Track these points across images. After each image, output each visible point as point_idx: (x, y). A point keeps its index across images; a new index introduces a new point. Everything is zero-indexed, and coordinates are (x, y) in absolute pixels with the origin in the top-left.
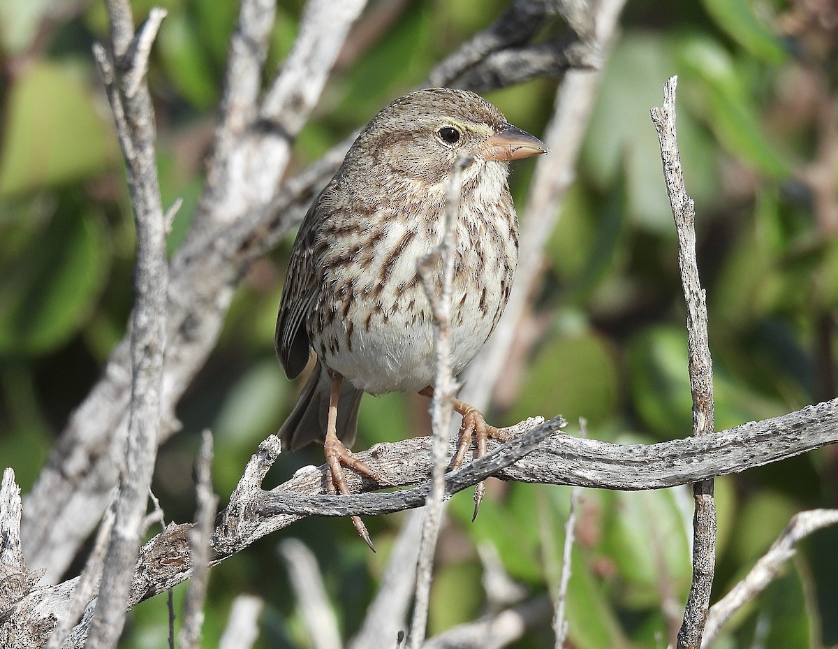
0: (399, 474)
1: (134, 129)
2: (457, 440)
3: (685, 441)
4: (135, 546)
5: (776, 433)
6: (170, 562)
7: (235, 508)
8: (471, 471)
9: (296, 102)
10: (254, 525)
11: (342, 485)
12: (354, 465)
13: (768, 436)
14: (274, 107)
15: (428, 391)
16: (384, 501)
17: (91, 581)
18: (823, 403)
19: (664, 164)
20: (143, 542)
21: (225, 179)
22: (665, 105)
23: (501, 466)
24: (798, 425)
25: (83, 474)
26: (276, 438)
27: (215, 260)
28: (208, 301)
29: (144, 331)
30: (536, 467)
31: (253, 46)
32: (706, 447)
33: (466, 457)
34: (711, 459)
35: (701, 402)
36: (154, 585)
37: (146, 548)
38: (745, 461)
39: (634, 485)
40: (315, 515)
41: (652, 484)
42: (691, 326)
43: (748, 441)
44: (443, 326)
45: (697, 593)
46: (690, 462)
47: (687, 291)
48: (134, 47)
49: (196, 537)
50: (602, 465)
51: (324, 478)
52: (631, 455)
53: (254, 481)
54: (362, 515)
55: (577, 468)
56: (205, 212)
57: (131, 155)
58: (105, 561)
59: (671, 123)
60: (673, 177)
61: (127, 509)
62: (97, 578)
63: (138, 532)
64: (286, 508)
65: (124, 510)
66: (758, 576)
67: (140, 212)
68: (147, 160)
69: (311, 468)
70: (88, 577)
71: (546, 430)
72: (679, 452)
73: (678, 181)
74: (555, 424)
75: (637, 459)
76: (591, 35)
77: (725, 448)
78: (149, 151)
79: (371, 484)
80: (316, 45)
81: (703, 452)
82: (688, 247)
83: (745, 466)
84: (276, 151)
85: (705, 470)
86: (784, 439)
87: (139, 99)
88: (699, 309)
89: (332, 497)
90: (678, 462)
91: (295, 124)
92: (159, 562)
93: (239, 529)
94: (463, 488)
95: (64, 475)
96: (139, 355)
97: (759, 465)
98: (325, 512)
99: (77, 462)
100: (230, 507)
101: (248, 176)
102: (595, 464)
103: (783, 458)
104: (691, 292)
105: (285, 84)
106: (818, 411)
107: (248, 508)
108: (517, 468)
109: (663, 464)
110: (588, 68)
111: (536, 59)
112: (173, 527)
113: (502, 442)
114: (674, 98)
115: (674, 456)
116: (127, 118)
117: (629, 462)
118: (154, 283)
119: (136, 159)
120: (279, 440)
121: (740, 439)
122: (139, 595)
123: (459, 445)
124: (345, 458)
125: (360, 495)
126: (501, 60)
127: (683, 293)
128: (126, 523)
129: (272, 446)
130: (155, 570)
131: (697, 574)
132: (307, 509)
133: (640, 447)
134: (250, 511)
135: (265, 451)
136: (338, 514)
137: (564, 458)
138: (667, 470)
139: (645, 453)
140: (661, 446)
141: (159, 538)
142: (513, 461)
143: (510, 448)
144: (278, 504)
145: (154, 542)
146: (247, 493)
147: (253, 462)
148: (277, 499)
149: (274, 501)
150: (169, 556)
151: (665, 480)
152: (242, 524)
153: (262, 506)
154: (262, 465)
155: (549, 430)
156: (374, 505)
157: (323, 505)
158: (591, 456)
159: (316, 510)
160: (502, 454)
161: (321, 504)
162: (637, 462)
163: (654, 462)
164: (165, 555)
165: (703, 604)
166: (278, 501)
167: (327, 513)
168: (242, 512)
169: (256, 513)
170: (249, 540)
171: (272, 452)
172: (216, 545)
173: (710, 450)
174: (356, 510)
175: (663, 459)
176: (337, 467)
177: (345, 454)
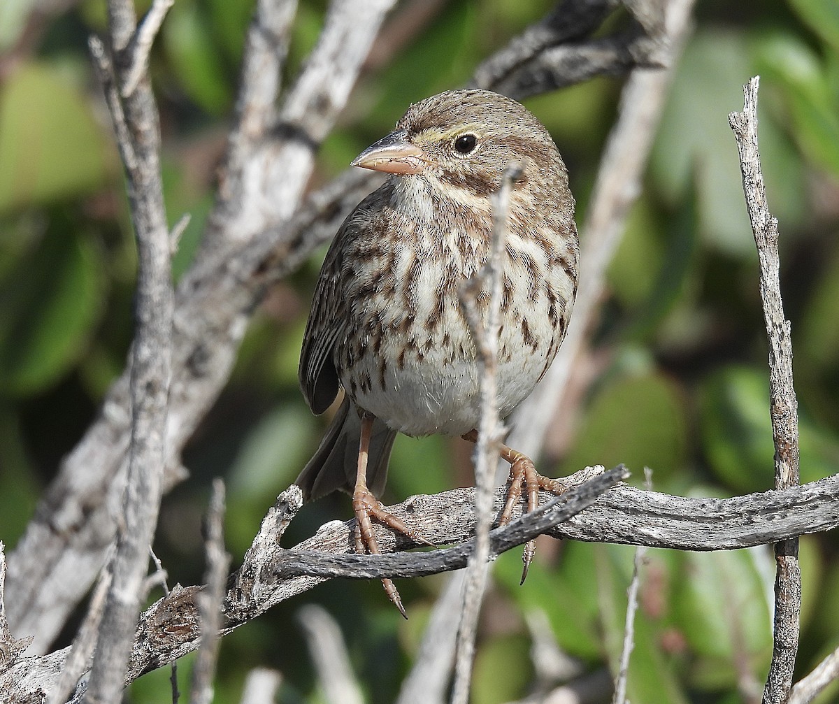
0: (437, 530)
1: (135, 134)
3: (766, 494)
4: (135, 612)
6: (175, 630)
7: (250, 569)
8: (520, 528)
9: (321, 103)
10: (271, 588)
11: (373, 543)
12: (387, 520)
14: (296, 109)
15: (472, 435)
16: (420, 562)
17: (84, 651)
19: (744, 177)
20: (144, 606)
21: (239, 192)
22: (745, 109)
23: (554, 522)
25: (76, 528)
27: (227, 284)
28: (219, 332)
29: (146, 365)
30: (595, 524)
31: (272, 40)
32: (789, 501)
33: (514, 511)
34: (795, 516)
35: (785, 450)
36: (156, 656)
37: (148, 614)
38: (834, 517)
39: (708, 544)
40: (340, 577)
41: (728, 543)
42: (774, 363)
44: (488, 361)
45: (778, 669)
46: (772, 518)
47: (769, 323)
48: (134, 40)
49: (205, 601)
50: (670, 522)
51: (352, 535)
52: (704, 510)
53: (273, 537)
54: (394, 577)
55: (642, 524)
56: (217, 229)
57: (132, 164)
58: (100, 628)
59: (752, 130)
60: (754, 192)
61: (125, 569)
62: (91, 649)
63: (138, 595)
64: (309, 568)
65: (121, 570)
67: (142, 229)
68: (150, 169)
69: (336, 523)
70: (80, 647)
71: (606, 481)
72: (759, 507)
73: (760, 198)
74: (616, 474)
75: (711, 515)
76: (659, 28)
77: (812, 503)
78: (153, 159)
79: (405, 543)
80: (344, 39)
81: (786, 507)
82: (770, 273)
83: (834, 523)
84: (298, 160)
85: (788, 528)
87: (141, 99)
88: (783, 343)
90: (758, 518)
91: (320, 129)
92: (163, 630)
93: (254, 592)
94: (511, 547)
95: (54, 530)
96: (140, 393)
98: (353, 574)
99: (68, 515)
100: (244, 568)
101: (266, 188)
102: (662, 520)
104: (774, 324)
105: (309, 84)
107: (265, 568)
108: (573, 524)
109: (740, 520)
110: (657, 66)
111: (596, 56)
112: (178, 590)
113: (556, 494)
114: (756, 102)
115: (753, 512)
116: (128, 122)
117: (702, 519)
118: (157, 310)
119: (138, 168)
121: (829, 492)
122: (139, 666)
123: (507, 498)
124: (376, 511)
125: (393, 555)
126: (556, 56)
127: (765, 325)
128: (124, 585)
129: (293, 498)
130: (158, 639)
131: (779, 647)
132: (332, 570)
133: (714, 501)
134: (267, 572)
135: (284, 503)
136: (368, 575)
137: (627, 513)
138: (745, 527)
139: (720, 507)
140: (737, 499)
141: (163, 603)
142: (568, 516)
143: (565, 502)
144: (298, 565)
145: (156, 608)
146: (263, 551)
147: (270, 516)
148: (298, 558)
149: (294, 560)
150: (174, 622)
151: (743, 539)
152: (257, 586)
153: (281, 566)
154: (280, 520)
155: (610, 481)
156: (408, 565)
157: (351, 565)
158: (658, 511)
159: (342, 571)
160: (556, 508)
161: (349, 564)
162: (710, 518)
163: (730, 518)
164: (170, 621)
165: (785, 680)
166: (299, 561)
167: (355, 574)
168: (258, 573)
169: (274, 574)
170: (266, 606)
171: (292, 504)
172: (228, 610)
173: (794, 504)
174: (388, 572)
175: (741, 515)
176: (367, 522)
177: (376, 508)
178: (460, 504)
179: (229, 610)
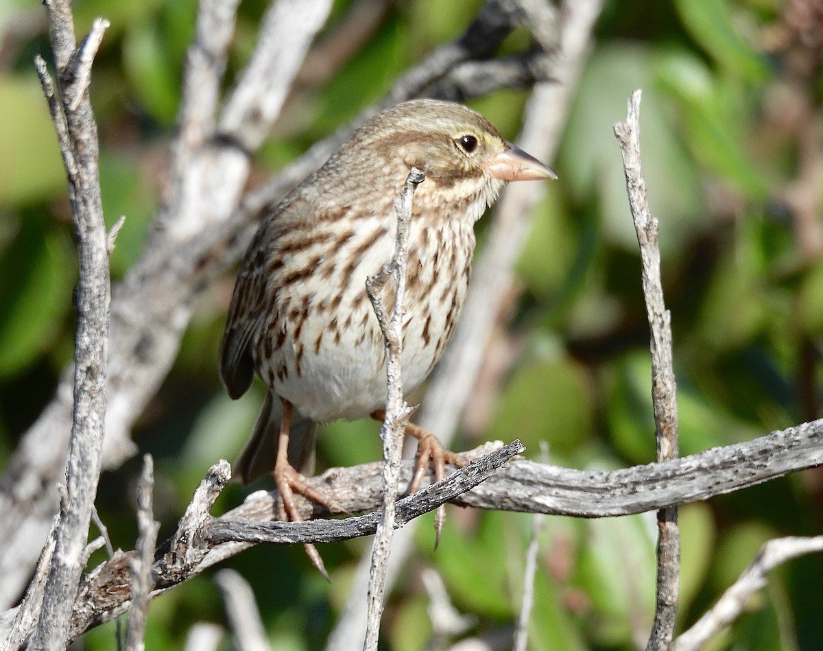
0: (353, 500)
1: (76, 143)
2: (413, 465)
3: (648, 467)
4: (77, 574)
5: (742, 459)
6: (116, 590)
7: (183, 535)
8: (426, 498)
9: (255, 116)
10: (203, 552)
11: (294, 512)
12: (306, 491)
13: (734, 462)
14: (232, 121)
16: (336, 528)
17: (32, 610)
18: (790, 428)
19: (628, 181)
20: (87, 570)
21: (181, 194)
22: (629, 120)
23: (456, 492)
24: (765, 452)
25: (35, 498)
26: (226, 462)
27: (170, 279)
28: (163, 321)
29: (87, 351)
30: (494, 493)
31: (210, 57)
32: (669, 473)
33: (423, 483)
34: (675, 486)
35: (665, 427)
36: (100, 614)
37: (91, 576)
38: (710, 488)
39: (596, 512)
40: (265, 542)
41: (614, 511)
42: (655, 349)
43: (714, 467)
44: (394, 348)
45: (660, 624)
46: (654, 488)
47: (651, 313)
48: (76, 58)
49: (137, 564)
50: (562, 492)
51: (276, 505)
52: (592, 481)
53: (204, 507)
54: (313, 542)
55: (537, 495)
56: (160, 229)
57: (74, 171)
58: (46, 589)
59: (634, 139)
60: (635, 195)
61: (68, 536)
62: (38, 608)
63: (79, 559)
64: (236, 535)
65: (64, 536)
66: (727, 607)
67: (82, 229)
68: (90, 175)
69: (262, 494)
70: (29, 606)
71: (503, 455)
72: (641, 478)
73: (642, 199)
74: (512, 449)
75: (599, 486)
76: (557, 48)
77: (689, 475)
78: (92, 166)
79: (321, 511)
80: (275, 58)
81: (666, 478)
82: (651, 267)
83: (710, 493)
84: (234, 167)
85: (669, 497)
86: (751, 466)
87: (82, 112)
88: (663, 331)
89: (283, 524)
90: (641, 489)
91: (253, 138)
92: (105, 591)
93: (187, 555)
94: (418, 515)
95: (15, 501)
96: (81, 377)
97: (725, 492)
98: (276, 540)
99: (28, 486)
100: (179, 533)
101: (206, 191)
102: (554, 491)
103: (749, 485)
104: (655, 314)
106: (785, 437)
107: (198, 533)
108: (474, 494)
109: (625, 491)
110: (554, 81)
111: (501, 72)
112: (119, 554)
113: (458, 467)
114: (638, 113)
115: (636, 483)
116: (70, 132)
117: (590, 489)
118: (96, 302)
119: (78, 174)
120: (229, 465)
121: (705, 465)
122: (83, 625)
123: (415, 470)
124: (297, 484)
125: (312, 522)
126: (466, 73)
127: (646, 314)
128: (67, 550)
129: (222, 471)
130: (101, 598)
131: (661, 604)
132: (258, 536)
133: (602, 474)
134: (199, 538)
135: (214, 475)
136: (290, 540)
137: (523, 484)
138: (630, 496)
139: (607, 479)
140: (623, 471)
141: (105, 565)
142: (469, 486)
143: (467, 474)
144: (227, 531)
145: (99, 570)
146: (196, 520)
147: (201, 487)
148: (227, 525)
149: (224, 527)
150: (116, 583)
151: (628, 507)
152: (191, 552)
153: (211, 532)
154: (211, 491)
155: (506, 455)
156: (326, 531)
157: (274, 532)
158: (552, 482)
159: (266, 537)
160: (459, 479)
161: (272, 531)
162: (598, 489)
163: (615, 488)
164: (112, 583)
165: (666, 635)
166: (228, 528)
167: (278, 540)
168: (191, 539)
169: (206, 540)
170: (198, 568)
171: (222, 476)
172: (164, 572)
173: (673, 476)
174: (308, 537)
175: (625, 485)
176: (288, 492)
177: (296, 480)
178: (373, 476)
179: (166, 573)
